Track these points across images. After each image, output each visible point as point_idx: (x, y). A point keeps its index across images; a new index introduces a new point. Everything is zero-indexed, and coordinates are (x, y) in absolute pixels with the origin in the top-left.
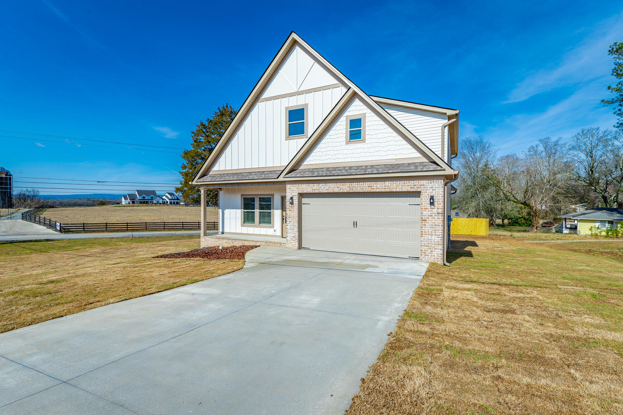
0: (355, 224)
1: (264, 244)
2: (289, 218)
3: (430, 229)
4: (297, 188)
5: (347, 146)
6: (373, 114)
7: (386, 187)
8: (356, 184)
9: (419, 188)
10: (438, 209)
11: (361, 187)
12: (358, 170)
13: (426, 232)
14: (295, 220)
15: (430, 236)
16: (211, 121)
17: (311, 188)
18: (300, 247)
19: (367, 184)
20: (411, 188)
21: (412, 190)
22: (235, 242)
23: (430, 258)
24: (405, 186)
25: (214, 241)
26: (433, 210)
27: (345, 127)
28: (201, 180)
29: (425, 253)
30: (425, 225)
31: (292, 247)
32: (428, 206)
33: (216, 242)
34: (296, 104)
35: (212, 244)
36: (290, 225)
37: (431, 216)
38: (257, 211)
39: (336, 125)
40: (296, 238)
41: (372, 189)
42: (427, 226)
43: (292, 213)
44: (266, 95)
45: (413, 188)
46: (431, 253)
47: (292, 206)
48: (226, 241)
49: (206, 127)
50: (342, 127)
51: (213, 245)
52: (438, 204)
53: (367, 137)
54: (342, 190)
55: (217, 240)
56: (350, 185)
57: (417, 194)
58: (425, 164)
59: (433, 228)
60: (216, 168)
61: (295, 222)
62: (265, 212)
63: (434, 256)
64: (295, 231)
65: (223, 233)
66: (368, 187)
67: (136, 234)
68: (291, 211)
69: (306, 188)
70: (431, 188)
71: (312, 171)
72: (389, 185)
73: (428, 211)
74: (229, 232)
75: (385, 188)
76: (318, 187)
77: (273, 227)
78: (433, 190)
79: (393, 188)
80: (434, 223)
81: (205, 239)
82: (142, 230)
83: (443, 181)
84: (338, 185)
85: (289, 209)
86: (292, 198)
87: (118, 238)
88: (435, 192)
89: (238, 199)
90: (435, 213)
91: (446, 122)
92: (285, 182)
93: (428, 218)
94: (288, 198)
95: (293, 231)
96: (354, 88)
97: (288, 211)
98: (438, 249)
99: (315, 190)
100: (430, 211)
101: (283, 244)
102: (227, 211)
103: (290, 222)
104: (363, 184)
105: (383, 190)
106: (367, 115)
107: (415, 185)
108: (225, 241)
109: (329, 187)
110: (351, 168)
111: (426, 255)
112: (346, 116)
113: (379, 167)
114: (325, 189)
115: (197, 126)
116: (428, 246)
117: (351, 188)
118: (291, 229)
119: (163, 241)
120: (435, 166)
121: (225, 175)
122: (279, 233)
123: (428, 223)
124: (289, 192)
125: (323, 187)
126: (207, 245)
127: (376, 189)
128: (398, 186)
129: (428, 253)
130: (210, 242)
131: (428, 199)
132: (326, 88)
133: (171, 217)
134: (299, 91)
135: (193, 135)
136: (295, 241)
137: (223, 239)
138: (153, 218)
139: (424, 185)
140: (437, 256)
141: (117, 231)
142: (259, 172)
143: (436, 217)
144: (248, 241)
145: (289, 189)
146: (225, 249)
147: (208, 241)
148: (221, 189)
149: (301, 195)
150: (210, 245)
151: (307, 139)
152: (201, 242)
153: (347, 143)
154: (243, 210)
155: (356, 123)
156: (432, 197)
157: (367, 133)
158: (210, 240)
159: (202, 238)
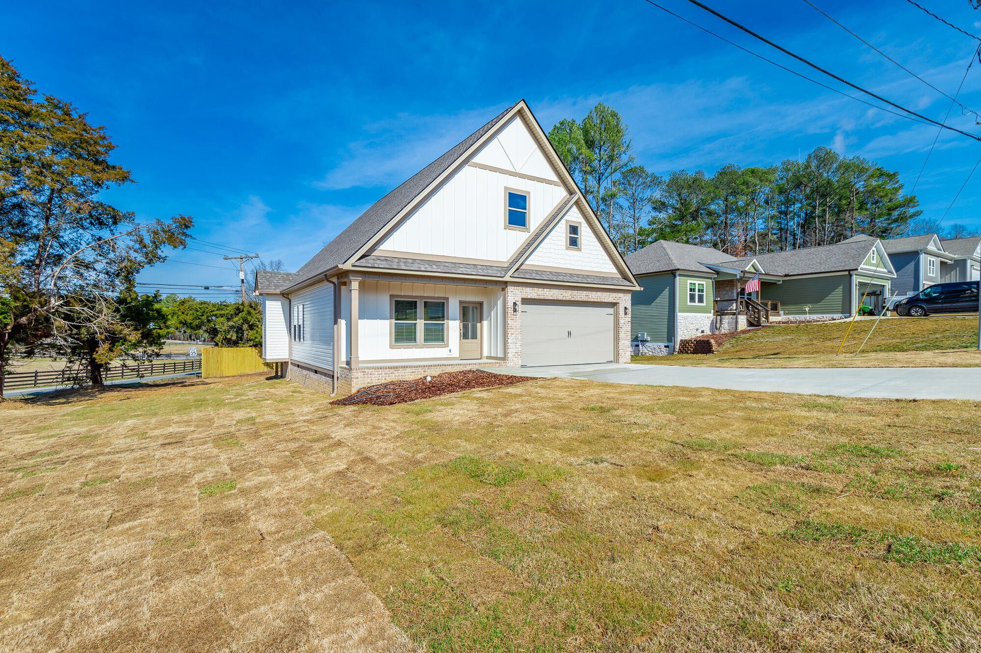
0: (569, 333)
3: (623, 335)
4: (521, 292)
5: (567, 251)
6: (586, 225)
8: (576, 293)
9: (618, 299)
10: (629, 317)
11: (580, 295)
14: (518, 331)
15: (623, 340)
17: (536, 293)
19: (585, 293)
23: (625, 359)
25: (385, 374)
26: (626, 318)
27: (565, 231)
28: (360, 262)
31: (514, 365)
32: (623, 315)
33: (390, 375)
34: (516, 188)
37: (625, 323)
38: (420, 324)
39: (557, 226)
40: (519, 353)
41: (588, 298)
42: (622, 332)
43: (514, 323)
45: (615, 299)
46: (625, 355)
47: (515, 313)
50: (562, 230)
52: (628, 313)
53: (582, 247)
55: (391, 371)
58: (621, 280)
59: (626, 334)
60: (386, 246)
61: (519, 333)
62: (433, 324)
64: (519, 345)
68: (514, 319)
69: (530, 293)
70: (625, 300)
71: (537, 272)
72: (600, 295)
73: (623, 320)
75: (597, 298)
76: (543, 292)
77: (448, 345)
78: (626, 302)
79: (603, 298)
80: (626, 329)
81: (365, 372)
83: (631, 295)
84: (562, 291)
85: (512, 317)
86: (514, 304)
88: (627, 304)
89: (385, 302)
90: (627, 321)
93: (623, 326)
94: (510, 304)
95: (516, 346)
97: (510, 320)
98: (628, 350)
101: (503, 364)
103: (512, 334)
104: (582, 293)
105: (596, 300)
106: (582, 225)
107: (616, 297)
108: (408, 370)
109: (553, 294)
111: (622, 358)
112: (567, 221)
114: (550, 295)
116: (622, 348)
122: (456, 353)
123: (623, 330)
125: (547, 293)
126: (368, 383)
127: (592, 298)
128: (606, 297)
129: (623, 355)
130: (375, 377)
131: (622, 309)
132: (547, 182)
134: (520, 173)
136: (518, 358)
139: (621, 297)
140: (628, 357)
143: (628, 324)
144: (452, 365)
145: (511, 291)
147: (371, 374)
149: (526, 301)
150: (377, 381)
151: (529, 234)
152: (354, 378)
153: (567, 248)
154: (394, 321)
155: (574, 230)
156: (626, 308)
157: (583, 242)
158: (376, 373)
159: (355, 371)
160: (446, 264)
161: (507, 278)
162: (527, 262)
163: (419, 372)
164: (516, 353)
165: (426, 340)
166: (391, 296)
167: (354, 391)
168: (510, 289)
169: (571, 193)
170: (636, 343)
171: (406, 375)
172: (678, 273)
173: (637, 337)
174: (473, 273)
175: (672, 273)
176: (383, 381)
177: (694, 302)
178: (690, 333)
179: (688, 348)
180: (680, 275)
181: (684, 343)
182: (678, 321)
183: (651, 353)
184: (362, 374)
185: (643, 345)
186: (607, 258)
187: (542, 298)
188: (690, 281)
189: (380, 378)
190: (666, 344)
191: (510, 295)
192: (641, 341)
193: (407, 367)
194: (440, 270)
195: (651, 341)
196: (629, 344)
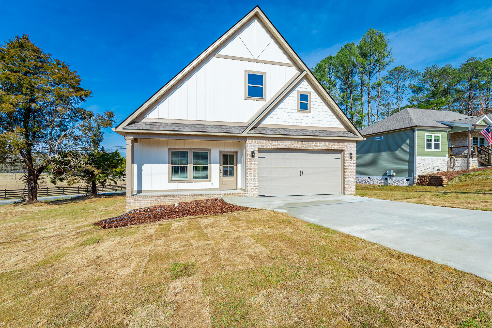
0: (302, 173)
1: (222, 196)
2: (249, 170)
3: (349, 174)
4: (258, 144)
5: (298, 114)
6: (315, 94)
8: (306, 143)
9: (344, 147)
10: (353, 161)
11: (309, 145)
14: (256, 171)
15: (349, 178)
17: (271, 144)
19: (313, 143)
20: (340, 147)
22: (184, 198)
23: (349, 192)
24: (336, 146)
25: (151, 200)
26: (351, 161)
27: (296, 99)
29: (347, 189)
30: (347, 171)
31: (252, 195)
32: (348, 159)
33: (154, 201)
34: (255, 70)
35: (148, 204)
36: (251, 176)
37: (350, 165)
38: (190, 167)
40: (257, 187)
41: (316, 147)
42: (348, 172)
43: (252, 166)
44: (223, 52)
45: (341, 147)
46: (350, 189)
47: (253, 159)
48: (171, 199)
50: (294, 98)
52: (353, 158)
53: (312, 109)
54: (296, 147)
55: (156, 198)
56: (301, 143)
57: (341, 151)
58: (346, 132)
59: (351, 173)
61: (256, 173)
62: (200, 166)
63: (352, 190)
64: (256, 182)
65: (139, 192)
66: (314, 145)
68: (251, 163)
69: (266, 144)
70: (350, 148)
72: (327, 145)
73: (349, 162)
74: (150, 190)
75: (325, 147)
76: (277, 144)
77: (210, 181)
78: (351, 149)
79: (330, 147)
80: (352, 170)
81: (136, 199)
83: (355, 144)
84: (293, 142)
85: (250, 162)
86: (252, 152)
88: (352, 150)
92: (247, 137)
93: (348, 167)
94: (249, 152)
95: (254, 182)
97: (249, 164)
98: (353, 186)
99: (274, 146)
101: (243, 194)
102: (146, 167)
103: (251, 173)
104: (311, 143)
105: (323, 148)
106: (312, 93)
107: (342, 146)
108: (168, 198)
109: (286, 144)
110: (301, 130)
112: (297, 91)
113: (320, 132)
114: (282, 145)
116: (348, 184)
117: (303, 146)
118: (252, 180)
120: (353, 135)
121: (170, 125)
123: (349, 170)
124: (250, 147)
125: (281, 144)
126: (138, 206)
127: (320, 147)
128: (333, 146)
129: (349, 189)
130: (143, 203)
131: (348, 155)
134: (257, 59)
136: (256, 190)
139: (346, 146)
143: (352, 166)
144: (202, 195)
145: (250, 144)
147: (140, 201)
149: (261, 150)
150: (144, 205)
151: (265, 103)
152: (127, 203)
153: (298, 111)
154: (171, 165)
155: (304, 97)
156: (351, 154)
157: (312, 106)
158: (144, 200)
159: (128, 198)
160: (197, 126)
161: (245, 134)
162: (264, 122)
163: (176, 199)
164: (254, 187)
165: (194, 177)
166: (169, 149)
167: (127, 211)
168: (249, 142)
169: (301, 71)
170: (386, 177)
171: (166, 202)
172: (416, 129)
173: (386, 173)
174: (216, 131)
175: (412, 129)
176: (149, 205)
177: (431, 149)
178: (427, 171)
179: (424, 181)
180: (418, 130)
181: (421, 178)
182: (417, 162)
183: (396, 184)
184: (133, 200)
185: (391, 179)
186: (334, 117)
187: (276, 147)
188: (426, 134)
189: (147, 203)
190: (407, 179)
191: (249, 146)
192: (389, 176)
193: (167, 196)
194: (190, 130)
195: (397, 176)
196: (354, 181)
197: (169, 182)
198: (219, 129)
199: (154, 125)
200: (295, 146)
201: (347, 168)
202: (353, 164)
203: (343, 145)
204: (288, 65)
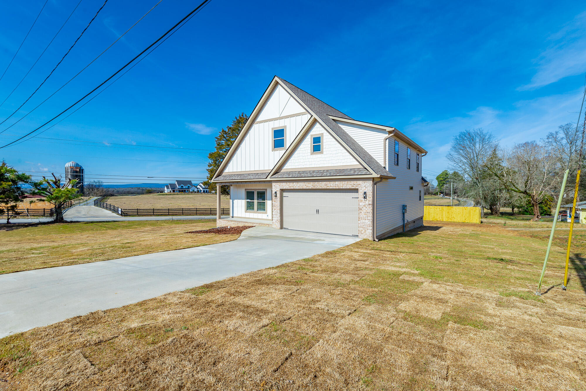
0: (318, 211)
1: (258, 225)
2: (274, 206)
3: (364, 215)
4: (279, 186)
5: (312, 156)
6: (328, 135)
7: (336, 186)
8: (317, 183)
9: (357, 186)
10: (369, 201)
11: (320, 185)
12: (318, 173)
13: (361, 217)
14: (278, 208)
15: (364, 220)
16: (230, 128)
17: (288, 185)
18: (282, 227)
19: (324, 183)
20: (352, 186)
21: (353, 188)
22: (239, 224)
23: (364, 236)
24: (348, 185)
26: (366, 202)
27: (310, 142)
28: (217, 179)
30: (361, 212)
31: (276, 227)
32: (363, 199)
34: (278, 126)
37: (365, 206)
38: (256, 201)
39: (305, 141)
40: (279, 221)
42: (362, 213)
43: (276, 203)
44: (259, 119)
45: (353, 186)
46: (365, 232)
47: (276, 198)
49: (226, 133)
50: (308, 142)
51: (225, 226)
52: (369, 198)
53: (324, 150)
55: (227, 222)
56: (313, 184)
57: (356, 190)
58: (361, 169)
59: (366, 214)
60: (227, 171)
62: (261, 202)
63: (367, 234)
64: (278, 216)
65: (233, 217)
66: (325, 185)
67: (175, 217)
69: (285, 186)
70: (365, 186)
71: (289, 173)
72: (338, 184)
73: (363, 203)
74: (237, 216)
76: (293, 185)
77: (266, 213)
78: (366, 188)
79: (341, 186)
80: (367, 211)
81: (220, 221)
82: (180, 215)
83: (372, 181)
84: (306, 183)
86: (276, 193)
87: (162, 220)
88: (367, 189)
89: (243, 193)
90: (367, 204)
91: (387, 136)
92: (271, 181)
93: (363, 208)
94: (273, 192)
96: (315, 116)
97: (274, 202)
98: (369, 229)
99: (291, 187)
100: (364, 203)
101: (270, 225)
102: (235, 201)
103: (275, 209)
104: (322, 183)
106: (324, 134)
108: (232, 222)
109: (300, 185)
110: (314, 171)
111: (361, 234)
112: (311, 135)
113: (332, 171)
115: (220, 132)
117: (314, 186)
118: (276, 215)
119: (194, 223)
120: (366, 171)
121: (233, 176)
122: (270, 218)
123: (363, 211)
125: (296, 185)
126: (220, 225)
128: (344, 185)
129: (363, 232)
130: (222, 224)
131: (362, 194)
132: (298, 115)
133: (202, 204)
134: (281, 116)
135: (216, 140)
136: (278, 223)
137: (231, 221)
138: (188, 205)
139: (360, 184)
140: (369, 234)
141: (161, 215)
142: (255, 174)
143: (368, 207)
144: (247, 223)
145: (274, 186)
146: (232, 228)
148: (231, 185)
149: (282, 191)
153: (312, 154)
154: (246, 200)
156: (365, 193)
157: (324, 147)
160: (245, 175)
161: (268, 179)
162: (284, 167)
166: (245, 190)
168: (274, 184)
169: (311, 116)
174: (252, 178)
191: (273, 188)
194: (239, 179)
196: (370, 223)
197: (246, 212)
198: (255, 176)
199: (226, 177)
200: (307, 187)
201: (361, 209)
202: (369, 204)
203: (356, 183)
204: (302, 114)
